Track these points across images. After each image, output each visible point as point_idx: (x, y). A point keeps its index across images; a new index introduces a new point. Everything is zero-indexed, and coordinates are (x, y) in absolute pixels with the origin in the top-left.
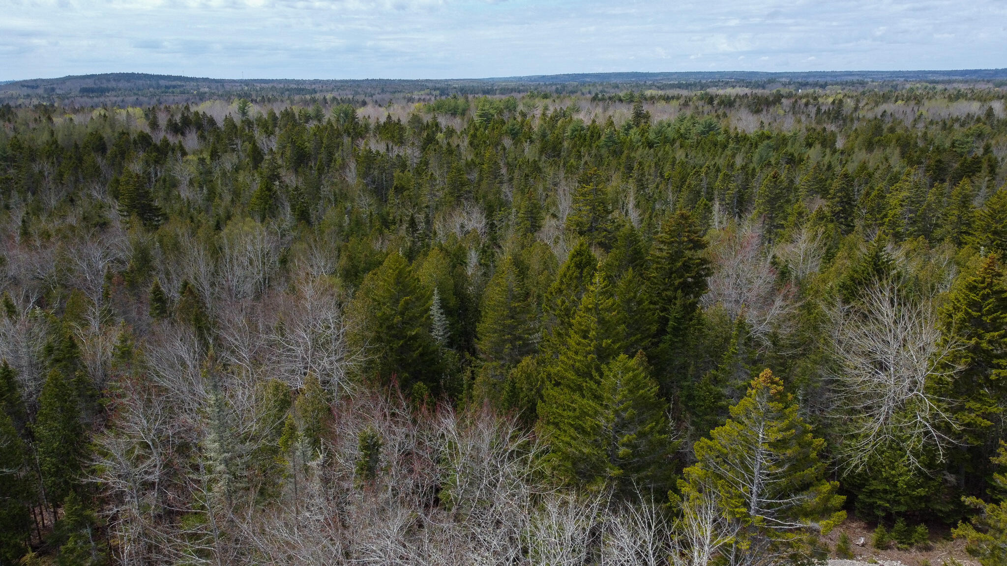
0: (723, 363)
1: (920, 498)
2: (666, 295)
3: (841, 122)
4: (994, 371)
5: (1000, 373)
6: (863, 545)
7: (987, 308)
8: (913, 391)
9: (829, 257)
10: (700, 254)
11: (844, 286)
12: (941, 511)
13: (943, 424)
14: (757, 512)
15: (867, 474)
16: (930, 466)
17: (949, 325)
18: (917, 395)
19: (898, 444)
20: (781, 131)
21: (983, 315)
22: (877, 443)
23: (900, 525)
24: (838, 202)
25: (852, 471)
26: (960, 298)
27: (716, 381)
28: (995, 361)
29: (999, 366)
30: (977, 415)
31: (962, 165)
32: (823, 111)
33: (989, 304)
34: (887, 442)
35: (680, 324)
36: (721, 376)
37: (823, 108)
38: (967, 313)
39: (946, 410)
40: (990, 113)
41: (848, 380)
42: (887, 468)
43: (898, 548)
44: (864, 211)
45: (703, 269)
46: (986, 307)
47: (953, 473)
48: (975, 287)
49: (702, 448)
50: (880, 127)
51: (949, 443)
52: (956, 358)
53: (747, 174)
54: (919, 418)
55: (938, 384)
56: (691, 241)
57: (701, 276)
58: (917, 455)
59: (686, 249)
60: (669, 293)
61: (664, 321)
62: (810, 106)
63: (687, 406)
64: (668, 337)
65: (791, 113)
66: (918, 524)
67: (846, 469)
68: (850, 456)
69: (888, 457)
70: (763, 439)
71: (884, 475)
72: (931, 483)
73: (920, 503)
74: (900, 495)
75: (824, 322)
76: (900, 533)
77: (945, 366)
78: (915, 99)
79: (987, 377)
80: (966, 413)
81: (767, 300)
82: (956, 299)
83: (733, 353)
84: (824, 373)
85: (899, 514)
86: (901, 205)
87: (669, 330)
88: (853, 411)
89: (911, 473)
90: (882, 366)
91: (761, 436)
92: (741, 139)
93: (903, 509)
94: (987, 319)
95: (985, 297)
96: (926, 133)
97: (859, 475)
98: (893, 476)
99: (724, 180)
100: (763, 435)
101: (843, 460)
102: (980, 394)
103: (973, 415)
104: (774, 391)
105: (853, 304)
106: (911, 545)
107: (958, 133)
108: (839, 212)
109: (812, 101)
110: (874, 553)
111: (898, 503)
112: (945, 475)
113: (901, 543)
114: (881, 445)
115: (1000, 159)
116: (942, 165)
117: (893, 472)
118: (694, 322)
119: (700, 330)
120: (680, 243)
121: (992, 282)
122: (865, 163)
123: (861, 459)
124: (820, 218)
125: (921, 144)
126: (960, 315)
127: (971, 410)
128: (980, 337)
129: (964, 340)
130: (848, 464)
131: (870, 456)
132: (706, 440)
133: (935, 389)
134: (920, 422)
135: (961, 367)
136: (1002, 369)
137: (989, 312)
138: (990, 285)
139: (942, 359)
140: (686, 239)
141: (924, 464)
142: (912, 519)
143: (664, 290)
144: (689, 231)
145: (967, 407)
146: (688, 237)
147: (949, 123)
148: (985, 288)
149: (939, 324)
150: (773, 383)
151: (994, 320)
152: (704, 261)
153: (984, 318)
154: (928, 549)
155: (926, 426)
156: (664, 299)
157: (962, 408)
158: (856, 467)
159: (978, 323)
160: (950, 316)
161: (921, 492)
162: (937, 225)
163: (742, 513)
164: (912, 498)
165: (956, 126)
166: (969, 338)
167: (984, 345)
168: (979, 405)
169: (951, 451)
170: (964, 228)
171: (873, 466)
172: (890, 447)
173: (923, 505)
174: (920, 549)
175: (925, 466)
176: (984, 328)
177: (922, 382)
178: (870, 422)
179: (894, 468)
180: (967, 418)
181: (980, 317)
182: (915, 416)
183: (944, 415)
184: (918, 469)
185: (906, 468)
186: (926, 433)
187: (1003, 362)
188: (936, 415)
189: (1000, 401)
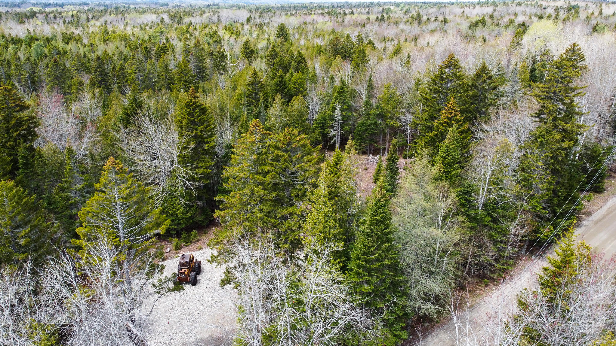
0: (64, 178)
1: (190, 218)
2: (10, 145)
3: (81, 28)
4: (206, 145)
5: (209, 145)
6: (170, 252)
8: (173, 165)
9: (106, 106)
10: (26, 113)
11: (122, 119)
12: (200, 221)
13: (191, 178)
14: (125, 238)
16: (190, 200)
17: (181, 127)
18: (175, 167)
19: (173, 195)
20: (44, 35)
21: (195, 119)
23: (184, 234)
24: (99, 75)
26: (183, 112)
27: (62, 190)
28: (205, 140)
29: (207, 142)
30: (204, 168)
31: (158, 49)
32: (67, 22)
34: (168, 195)
35: (27, 160)
36: (66, 185)
37: (67, 20)
38: (188, 119)
39: (191, 170)
40: (162, 21)
43: (186, 246)
44: (115, 79)
45: (32, 123)
46: (195, 114)
47: (200, 201)
48: (188, 105)
49: (83, 214)
50: (107, 30)
51: (196, 185)
52: (189, 143)
53: (31, 64)
54: (179, 178)
55: (184, 158)
56: (17, 106)
57: (31, 128)
58: (183, 197)
59: (14, 112)
60: (11, 143)
61: (15, 161)
62: (58, 18)
63: (49, 209)
64: (21, 171)
65: (46, 23)
66: (192, 231)
69: (170, 203)
70: (118, 197)
71: (170, 212)
72: (193, 209)
73: (190, 221)
74: (180, 220)
75: (116, 141)
76: (185, 238)
77: (184, 148)
78: (121, 13)
79: (204, 150)
81: (79, 135)
82: (182, 113)
83: (70, 169)
85: (182, 230)
86: (135, 73)
87: (20, 166)
89: (183, 207)
90: (154, 157)
91: (116, 195)
92: (17, 41)
93: (183, 226)
94: (197, 120)
95: (194, 109)
96: (133, 33)
98: (175, 211)
99: (16, 69)
100: (118, 194)
102: (203, 158)
104: (118, 168)
105: (129, 128)
106: (191, 242)
107: (150, 31)
108: (100, 81)
109: (58, 15)
110: (176, 253)
111: (180, 224)
112: (197, 203)
113: (186, 243)
114: (165, 198)
115: (175, 45)
116: (148, 50)
117: (174, 209)
118: (37, 157)
119: (42, 161)
120: (9, 108)
121: (195, 101)
122: (106, 51)
124: (93, 85)
125: (133, 39)
126: (186, 121)
127: (201, 167)
128: (197, 130)
129: (190, 133)
133: (183, 161)
134: (180, 180)
135: (192, 146)
137: (198, 116)
138: (195, 103)
139: (182, 145)
140: (13, 105)
142: (188, 230)
143: (6, 142)
144: (14, 99)
146: (14, 103)
147: (143, 26)
148: (192, 105)
149: (177, 128)
150: (116, 164)
151: (200, 120)
152: (31, 118)
154: (199, 241)
155: (183, 181)
156: (8, 148)
157: (197, 167)
159: (194, 122)
160: (181, 122)
161: (189, 214)
162: (155, 82)
163: (117, 241)
164: (186, 219)
165: (148, 28)
166: (192, 132)
167: (199, 134)
168: (204, 164)
169: (198, 189)
170: (170, 82)
172: (170, 198)
173: (191, 221)
174: (195, 242)
175: (188, 201)
176: (197, 125)
177: (176, 160)
178: (157, 187)
179: (174, 208)
180: (201, 171)
181: (194, 120)
182: (177, 178)
183: (190, 172)
184: (185, 204)
185: (179, 206)
186: (185, 184)
187: (209, 140)
188: (187, 173)
189: (212, 159)
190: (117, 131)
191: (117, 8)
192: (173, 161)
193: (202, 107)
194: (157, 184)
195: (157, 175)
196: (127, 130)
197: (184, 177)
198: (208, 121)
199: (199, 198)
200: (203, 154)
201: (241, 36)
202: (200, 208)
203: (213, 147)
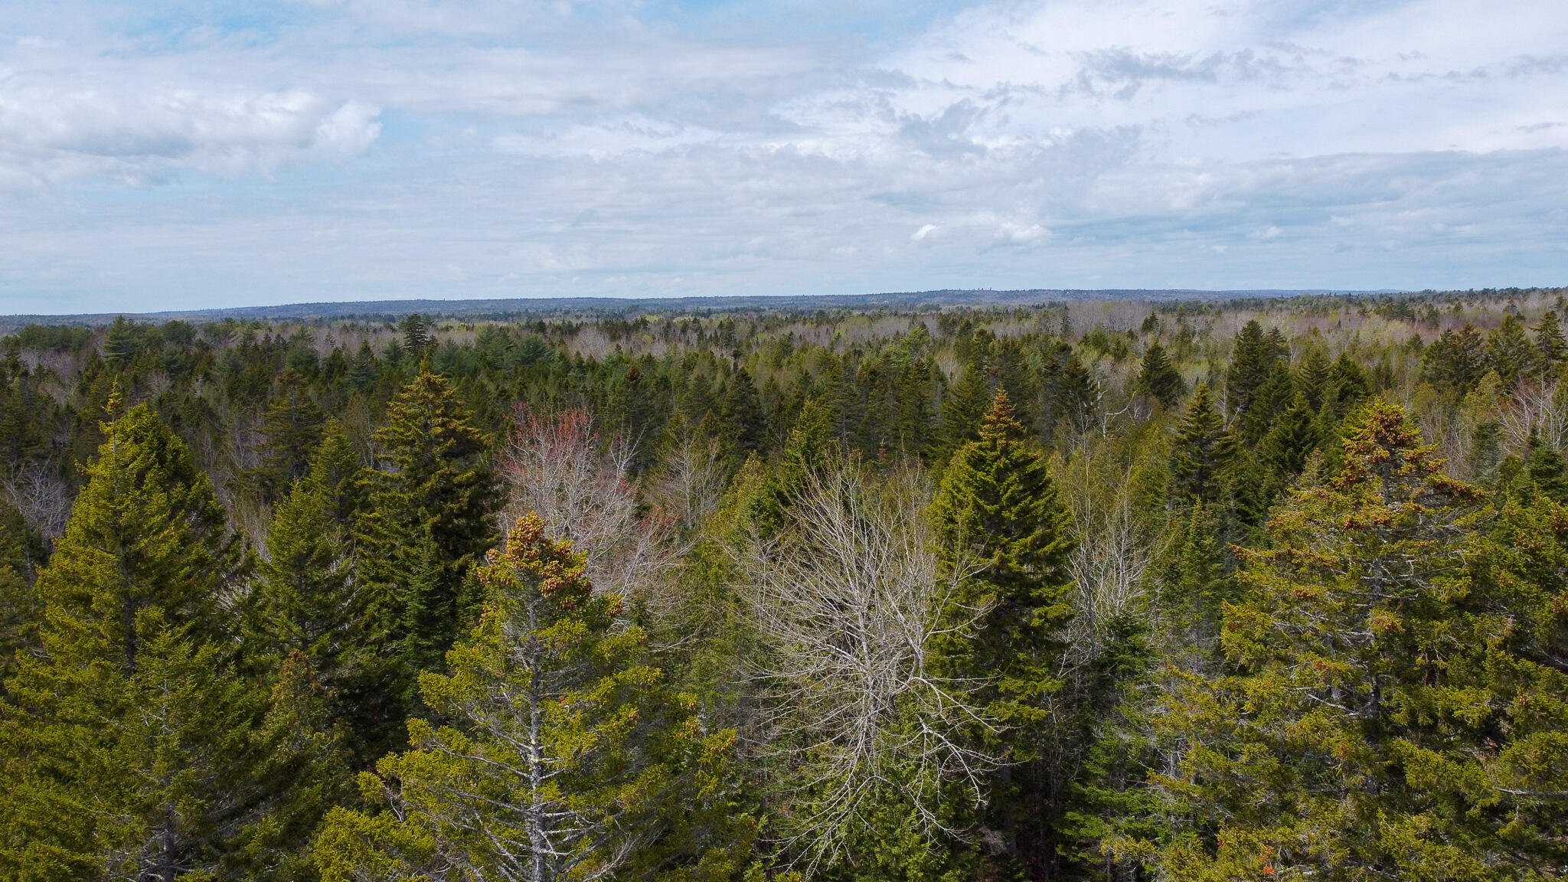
4: (1036, 612)
5: (1046, 613)
7: (1009, 493)
8: (907, 677)
11: (759, 510)
13: (968, 731)
15: (848, 865)
16: (957, 821)
17: (950, 537)
18: (915, 683)
19: (896, 790)
21: (1002, 508)
22: (857, 798)
25: (821, 866)
26: (962, 484)
28: (1034, 593)
29: (1041, 602)
30: (1021, 702)
32: (707, 337)
33: (1009, 486)
34: (877, 791)
35: (432, 604)
37: (708, 334)
38: (978, 507)
39: (970, 702)
41: (791, 676)
42: (883, 842)
45: (485, 496)
46: (1005, 492)
47: (998, 829)
48: (982, 460)
51: (986, 765)
52: (970, 596)
54: (926, 729)
55: (949, 653)
58: (932, 806)
62: (689, 332)
65: (662, 339)
67: (807, 864)
68: (812, 834)
69: (883, 821)
70: (543, 769)
71: (880, 859)
72: (963, 856)
77: (956, 616)
79: (1026, 629)
80: (1003, 702)
82: (955, 483)
84: (744, 670)
88: (804, 739)
89: (928, 844)
90: (844, 640)
91: (533, 759)
92: (588, 367)
94: (1010, 515)
95: (1001, 475)
97: (835, 871)
98: (898, 858)
100: (541, 754)
101: (801, 847)
102: (1019, 662)
103: (1014, 703)
105: (779, 537)
112: (983, 835)
114: (867, 800)
117: (895, 850)
121: (1007, 445)
123: (833, 835)
124: (710, 433)
126: (968, 512)
127: (1010, 695)
128: (1004, 551)
129: (978, 558)
130: (812, 853)
131: (849, 826)
132: (351, 815)
133: (943, 665)
134: (929, 735)
135: (983, 607)
136: (1049, 605)
137: (1014, 501)
138: (1005, 451)
139: (948, 602)
141: (947, 819)
145: (1002, 690)
148: (998, 458)
149: (933, 541)
151: (1019, 515)
153: (1005, 514)
155: (940, 741)
157: (994, 693)
158: (827, 854)
159: (996, 522)
160: (950, 519)
166: (988, 554)
167: (1013, 563)
168: (1020, 683)
169: (992, 781)
171: (859, 843)
172: (883, 800)
175: (950, 822)
176: (1007, 533)
177: (921, 653)
178: (841, 754)
179: (895, 842)
180: (1006, 709)
181: (998, 513)
182: (917, 727)
183: (970, 710)
184: (938, 833)
185: (916, 837)
186: (942, 755)
187: (1047, 591)
188: (956, 712)
189: (1053, 667)
190: (740, 548)
191: (821, 313)
192: (907, 662)
193: (1031, 468)
194: (842, 741)
195: (846, 706)
196: (770, 543)
197: (942, 728)
198: (1047, 522)
199: (993, 818)
200: (1018, 645)
201: (1128, 357)
202: (994, 859)
203: (1060, 623)
